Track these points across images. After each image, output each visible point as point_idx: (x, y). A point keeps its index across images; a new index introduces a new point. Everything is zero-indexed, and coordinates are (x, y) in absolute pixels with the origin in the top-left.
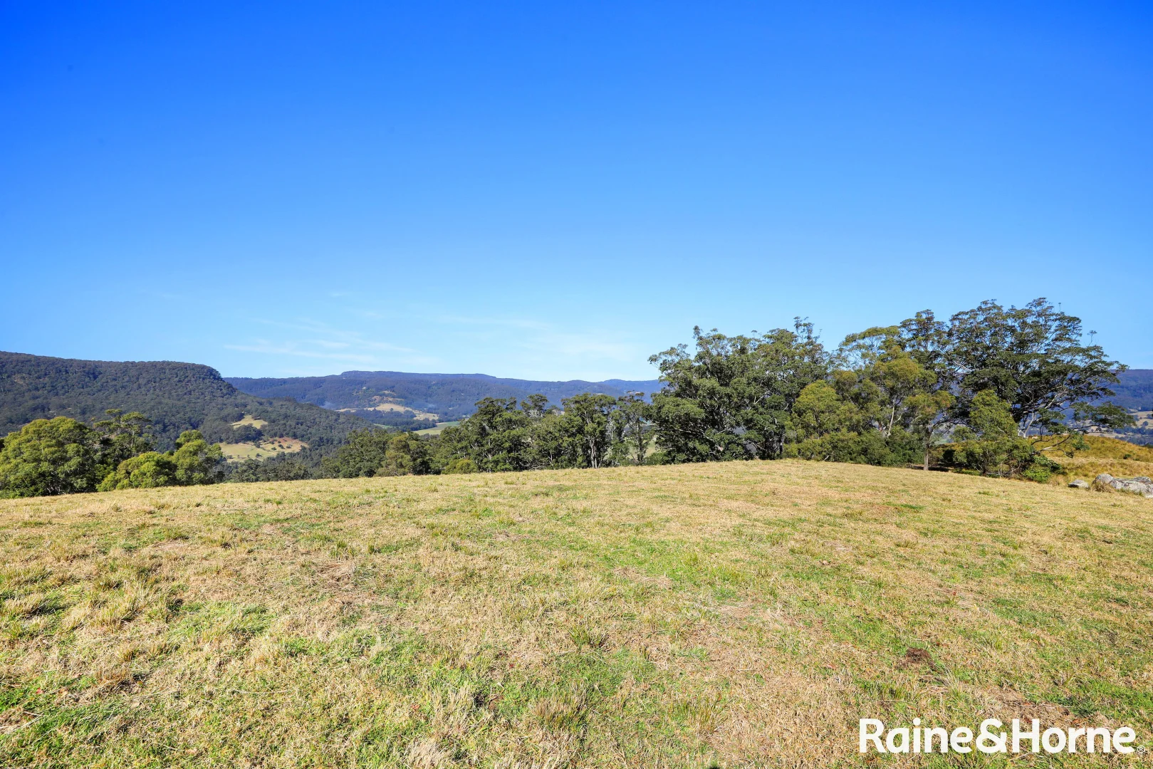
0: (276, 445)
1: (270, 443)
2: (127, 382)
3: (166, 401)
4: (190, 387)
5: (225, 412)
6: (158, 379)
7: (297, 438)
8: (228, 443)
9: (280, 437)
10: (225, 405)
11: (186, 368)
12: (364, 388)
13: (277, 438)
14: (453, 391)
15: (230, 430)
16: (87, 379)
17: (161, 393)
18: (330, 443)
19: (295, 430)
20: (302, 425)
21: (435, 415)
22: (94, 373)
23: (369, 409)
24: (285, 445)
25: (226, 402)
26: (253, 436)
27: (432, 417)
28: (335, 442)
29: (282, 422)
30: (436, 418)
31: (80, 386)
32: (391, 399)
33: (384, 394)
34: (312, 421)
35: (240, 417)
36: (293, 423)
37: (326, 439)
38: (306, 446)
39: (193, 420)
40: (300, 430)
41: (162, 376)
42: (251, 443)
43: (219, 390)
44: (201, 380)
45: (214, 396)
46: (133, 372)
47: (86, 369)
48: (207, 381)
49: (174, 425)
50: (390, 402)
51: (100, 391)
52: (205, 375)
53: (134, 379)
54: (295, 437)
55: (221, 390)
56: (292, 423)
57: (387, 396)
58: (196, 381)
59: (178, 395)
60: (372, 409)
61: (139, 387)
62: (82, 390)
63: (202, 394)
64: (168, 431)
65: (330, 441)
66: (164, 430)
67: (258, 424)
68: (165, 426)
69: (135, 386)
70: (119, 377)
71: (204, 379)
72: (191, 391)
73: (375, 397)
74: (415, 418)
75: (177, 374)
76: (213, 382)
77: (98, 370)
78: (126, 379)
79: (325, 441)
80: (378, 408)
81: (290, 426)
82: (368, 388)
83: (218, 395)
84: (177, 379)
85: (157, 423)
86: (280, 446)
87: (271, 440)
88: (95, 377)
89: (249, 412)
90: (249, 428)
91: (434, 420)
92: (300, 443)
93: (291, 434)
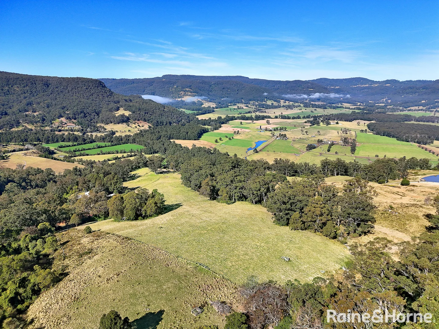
0: (137, 125)
1: (134, 123)
2: (63, 89)
3: (83, 100)
4: (92, 92)
5: (110, 107)
6: (76, 88)
7: (146, 121)
8: (115, 124)
9: (138, 121)
10: (110, 102)
11: (88, 81)
12: (175, 86)
13: (136, 121)
14: (224, 88)
15: (114, 117)
16: (45, 88)
17: (79, 95)
18: (162, 124)
19: (145, 117)
20: (147, 114)
21: (214, 103)
22: (47, 84)
23: (178, 99)
24: (141, 125)
25: (110, 100)
26: (125, 120)
27: (212, 105)
28: (164, 124)
29: (139, 113)
30: (214, 106)
31: (43, 91)
32: (190, 94)
33: (186, 90)
34: (152, 112)
35: (118, 109)
37: (160, 122)
38: (151, 125)
39: (96, 111)
40: (147, 117)
41: (78, 86)
42: (125, 124)
43: (105, 93)
45: (104, 97)
47: (44, 82)
48: (99, 88)
49: (89, 113)
50: (190, 95)
51: (51, 94)
52: (98, 85)
53: (65, 87)
54: (145, 120)
55: (106, 93)
56: (142, 113)
57: (188, 91)
58: (94, 88)
59: (87, 96)
60: (180, 99)
61: (69, 92)
62: (44, 93)
63: (98, 95)
64: (87, 116)
65: (162, 123)
67: (127, 113)
69: (67, 91)
71: (97, 87)
72: (92, 94)
73: (181, 92)
74: (203, 106)
75: (85, 85)
76: (102, 89)
79: (160, 123)
80: (183, 99)
81: (142, 115)
82: (177, 87)
83: (105, 96)
84: (85, 87)
86: (139, 125)
87: (134, 122)
88: (48, 86)
89: (122, 107)
90: (123, 116)
91: (213, 108)
92: (148, 124)
93: (143, 119)
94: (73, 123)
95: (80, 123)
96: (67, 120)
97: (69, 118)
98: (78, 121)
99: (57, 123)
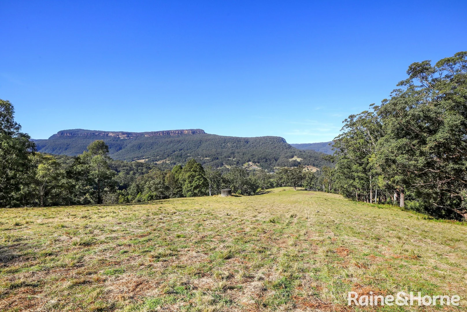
3: (267, 150)
4: (275, 145)
5: (287, 155)
6: (265, 143)
7: (315, 166)
10: (287, 152)
11: (274, 138)
13: (306, 166)
15: (288, 161)
16: (245, 144)
24: (310, 169)
29: (309, 159)
35: (293, 157)
36: (313, 159)
38: (319, 170)
39: (276, 157)
40: (316, 162)
41: (267, 141)
44: (279, 142)
45: (283, 149)
46: (258, 141)
51: (249, 147)
55: (286, 146)
59: (271, 148)
62: (244, 147)
63: (279, 148)
67: (299, 160)
68: (266, 160)
69: (258, 145)
70: (254, 142)
75: (271, 140)
77: (248, 140)
78: (256, 143)
85: (264, 158)
89: (296, 155)
92: (316, 168)
93: (312, 164)
94: (257, 165)
95: (261, 166)
96: (253, 163)
97: (254, 162)
98: (260, 164)
99: (246, 165)
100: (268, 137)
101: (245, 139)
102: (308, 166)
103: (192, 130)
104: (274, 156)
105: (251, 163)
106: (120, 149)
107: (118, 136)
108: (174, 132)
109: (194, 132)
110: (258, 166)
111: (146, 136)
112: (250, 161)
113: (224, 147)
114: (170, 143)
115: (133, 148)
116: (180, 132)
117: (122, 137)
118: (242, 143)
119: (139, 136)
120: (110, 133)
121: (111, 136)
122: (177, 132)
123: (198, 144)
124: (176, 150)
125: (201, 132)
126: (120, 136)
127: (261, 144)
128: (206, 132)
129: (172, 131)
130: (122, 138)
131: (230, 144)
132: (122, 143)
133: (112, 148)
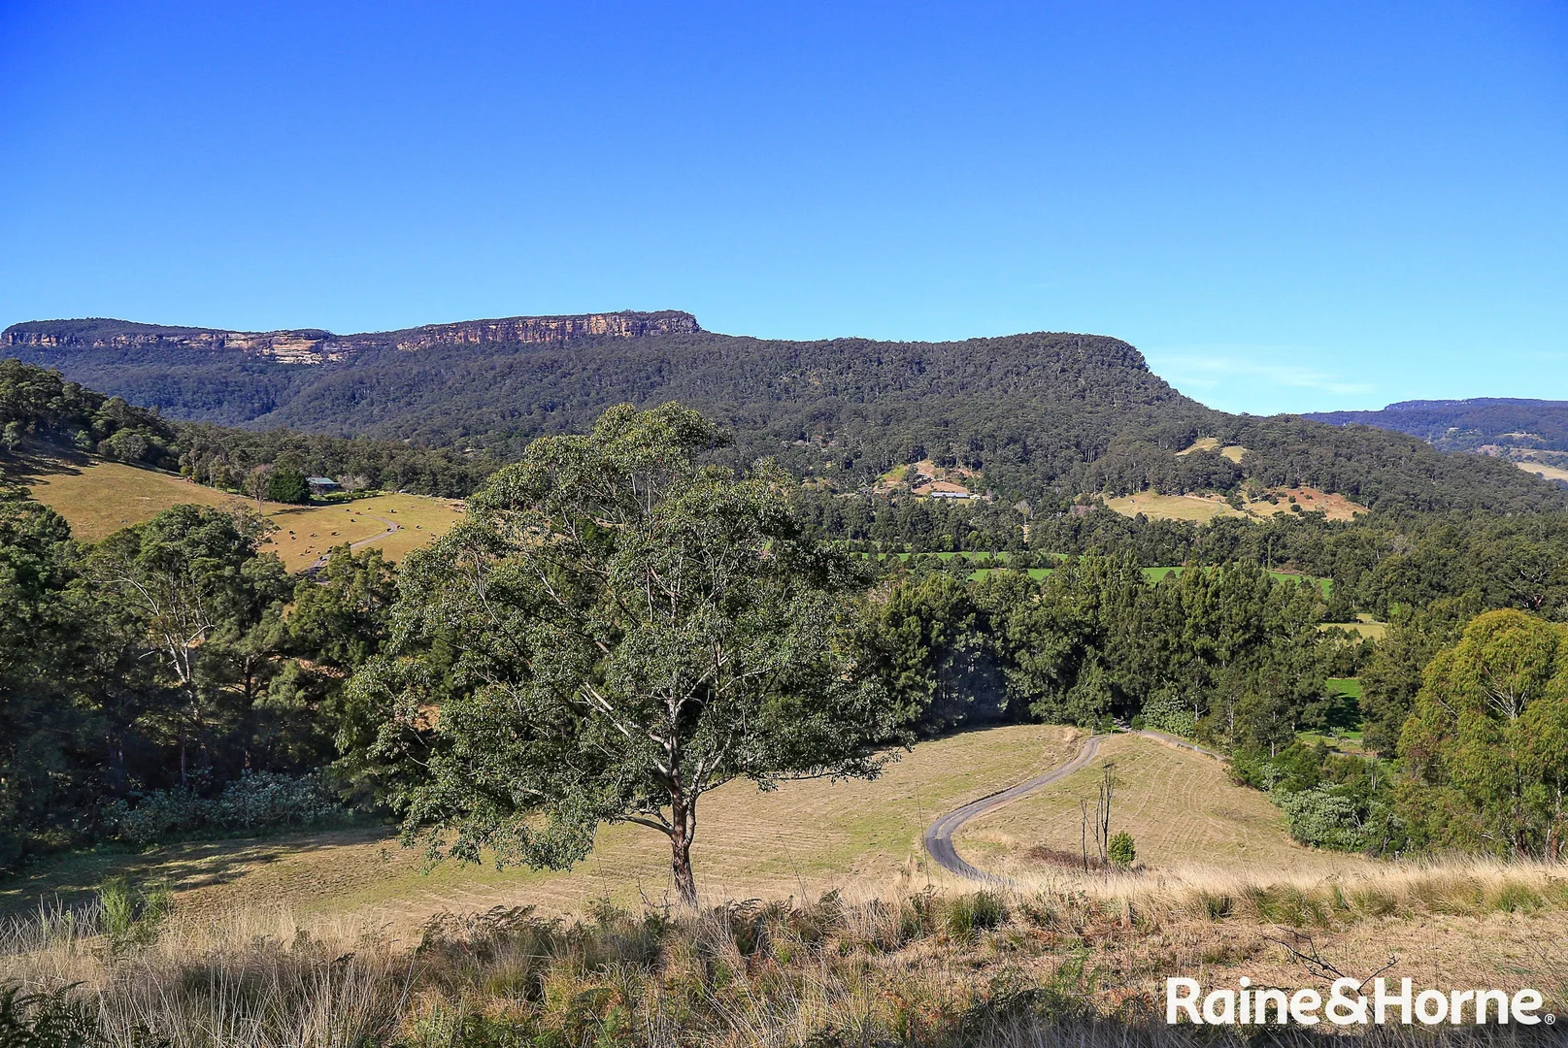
1: (1268, 498)
2: (971, 376)
6: (1023, 369)
7: (1335, 490)
9: (1296, 486)
12: (1453, 429)
13: (1283, 489)
16: (906, 372)
19: (1332, 474)
20: (1348, 459)
22: (919, 362)
29: (1297, 451)
31: (897, 385)
32: (1531, 453)
36: (1328, 453)
38: (1364, 511)
39: (1084, 442)
40: (1346, 471)
44: (1105, 367)
46: (983, 357)
47: (909, 355)
53: (983, 370)
54: (1330, 487)
56: (1325, 454)
58: (1094, 367)
62: (898, 392)
66: (1025, 457)
67: (1234, 455)
68: (1026, 450)
69: (984, 383)
70: (958, 367)
75: (1058, 354)
76: (1129, 374)
77: (925, 356)
78: (971, 369)
82: (1463, 430)
85: (1012, 440)
86: (1293, 506)
87: (1268, 493)
88: (921, 370)
90: (1212, 460)
92: (1350, 505)
93: (1324, 478)
94: (963, 481)
95: (991, 484)
96: (941, 470)
97: (946, 462)
98: (987, 476)
99: (893, 480)
100: (1043, 335)
101: (903, 348)
102: (1295, 493)
103: (628, 315)
104: (1073, 433)
105: (925, 467)
106: (267, 408)
107: (270, 347)
108: (539, 325)
109: (641, 324)
110: (971, 487)
111: (400, 347)
112: (924, 457)
113: (787, 391)
114: (503, 376)
115: (317, 403)
116: (569, 327)
117: (287, 354)
118: (888, 373)
119: (369, 348)
120: (233, 336)
121: (239, 349)
122: (553, 326)
123: (648, 378)
124: (523, 409)
125: (680, 323)
126: (278, 350)
127: (996, 373)
128: (704, 327)
129: (530, 323)
130: (288, 360)
131: (820, 376)
132: (279, 379)
133: (225, 405)
